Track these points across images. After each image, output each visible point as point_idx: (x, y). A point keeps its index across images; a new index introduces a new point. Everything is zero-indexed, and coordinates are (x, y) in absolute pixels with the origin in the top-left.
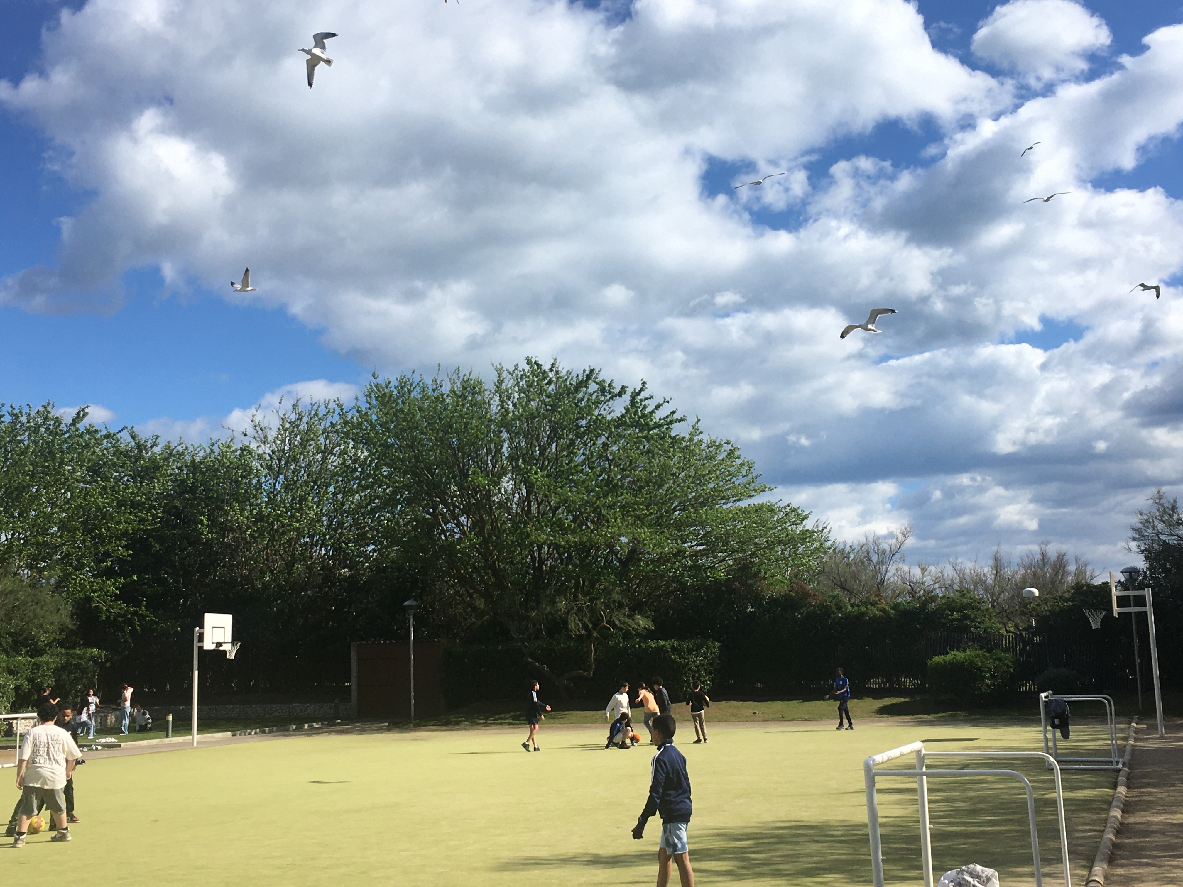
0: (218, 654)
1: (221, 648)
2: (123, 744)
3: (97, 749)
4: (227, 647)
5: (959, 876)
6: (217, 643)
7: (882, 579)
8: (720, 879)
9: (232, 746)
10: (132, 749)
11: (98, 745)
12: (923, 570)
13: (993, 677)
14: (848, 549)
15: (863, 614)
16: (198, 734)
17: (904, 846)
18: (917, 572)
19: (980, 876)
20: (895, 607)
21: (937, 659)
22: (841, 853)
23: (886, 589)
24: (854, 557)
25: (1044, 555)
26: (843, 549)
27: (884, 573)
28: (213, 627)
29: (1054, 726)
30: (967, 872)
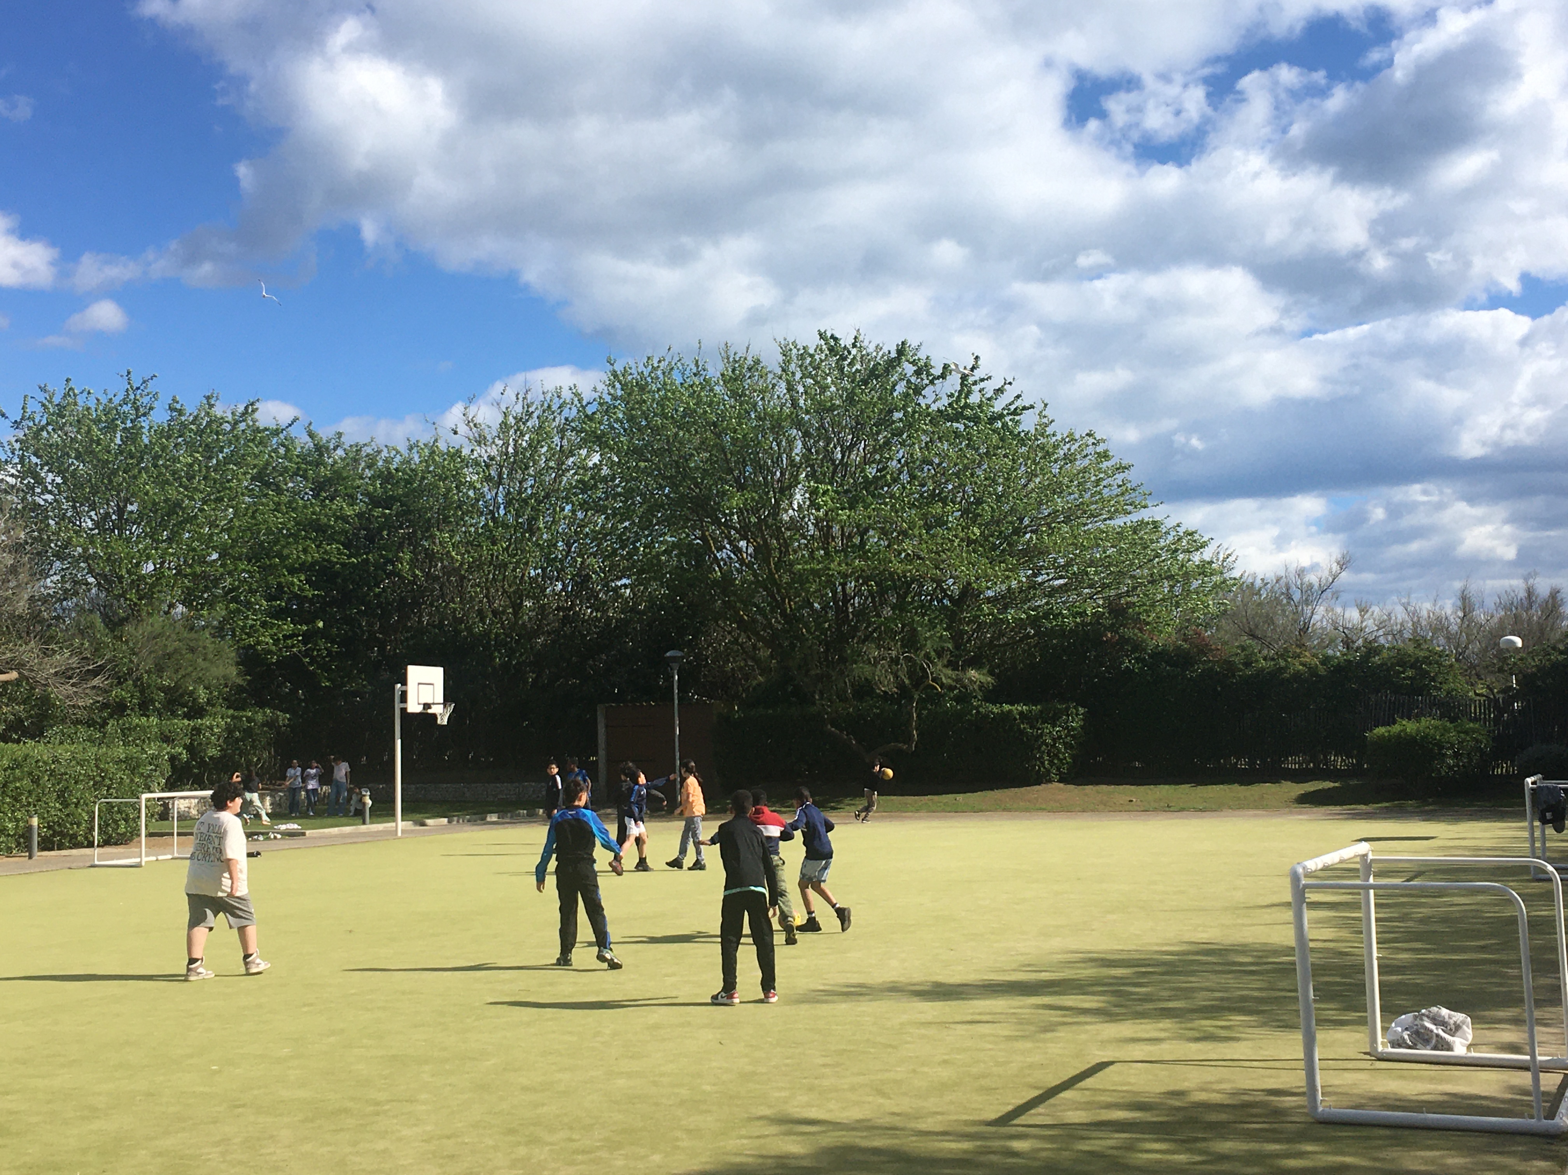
0: (426, 718)
1: (430, 711)
2: (308, 832)
3: (275, 838)
4: (437, 710)
5: (1416, 1023)
6: (425, 704)
7: (1305, 624)
8: (1088, 1019)
9: (447, 836)
10: (320, 838)
11: (278, 833)
12: (1363, 611)
13: (1456, 755)
14: (1258, 583)
15: (1281, 670)
16: (402, 820)
17: (1338, 979)
18: (1353, 615)
19: (1446, 1023)
20: (1326, 660)
21: (1381, 730)
22: (1252, 987)
23: (1311, 637)
24: (1267, 595)
25: (1530, 592)
26: (1252, 584)
27: (1309, 615)
28: (419, 684)
29: (1544, 821)
30: (1428, 1017)
